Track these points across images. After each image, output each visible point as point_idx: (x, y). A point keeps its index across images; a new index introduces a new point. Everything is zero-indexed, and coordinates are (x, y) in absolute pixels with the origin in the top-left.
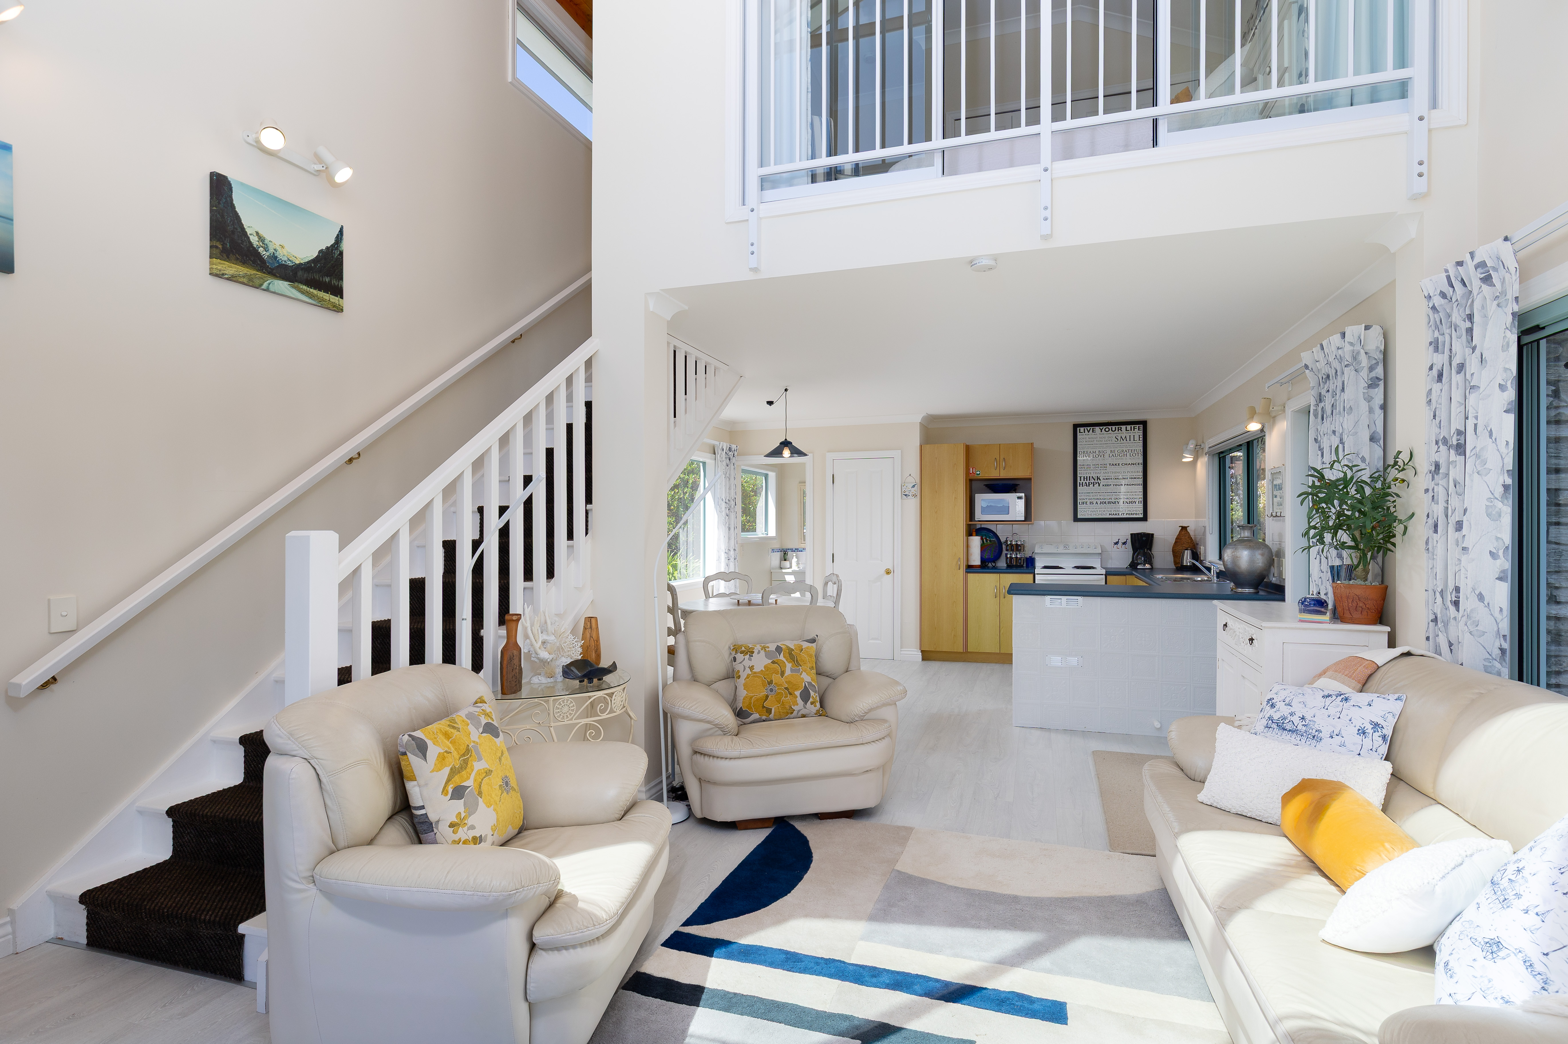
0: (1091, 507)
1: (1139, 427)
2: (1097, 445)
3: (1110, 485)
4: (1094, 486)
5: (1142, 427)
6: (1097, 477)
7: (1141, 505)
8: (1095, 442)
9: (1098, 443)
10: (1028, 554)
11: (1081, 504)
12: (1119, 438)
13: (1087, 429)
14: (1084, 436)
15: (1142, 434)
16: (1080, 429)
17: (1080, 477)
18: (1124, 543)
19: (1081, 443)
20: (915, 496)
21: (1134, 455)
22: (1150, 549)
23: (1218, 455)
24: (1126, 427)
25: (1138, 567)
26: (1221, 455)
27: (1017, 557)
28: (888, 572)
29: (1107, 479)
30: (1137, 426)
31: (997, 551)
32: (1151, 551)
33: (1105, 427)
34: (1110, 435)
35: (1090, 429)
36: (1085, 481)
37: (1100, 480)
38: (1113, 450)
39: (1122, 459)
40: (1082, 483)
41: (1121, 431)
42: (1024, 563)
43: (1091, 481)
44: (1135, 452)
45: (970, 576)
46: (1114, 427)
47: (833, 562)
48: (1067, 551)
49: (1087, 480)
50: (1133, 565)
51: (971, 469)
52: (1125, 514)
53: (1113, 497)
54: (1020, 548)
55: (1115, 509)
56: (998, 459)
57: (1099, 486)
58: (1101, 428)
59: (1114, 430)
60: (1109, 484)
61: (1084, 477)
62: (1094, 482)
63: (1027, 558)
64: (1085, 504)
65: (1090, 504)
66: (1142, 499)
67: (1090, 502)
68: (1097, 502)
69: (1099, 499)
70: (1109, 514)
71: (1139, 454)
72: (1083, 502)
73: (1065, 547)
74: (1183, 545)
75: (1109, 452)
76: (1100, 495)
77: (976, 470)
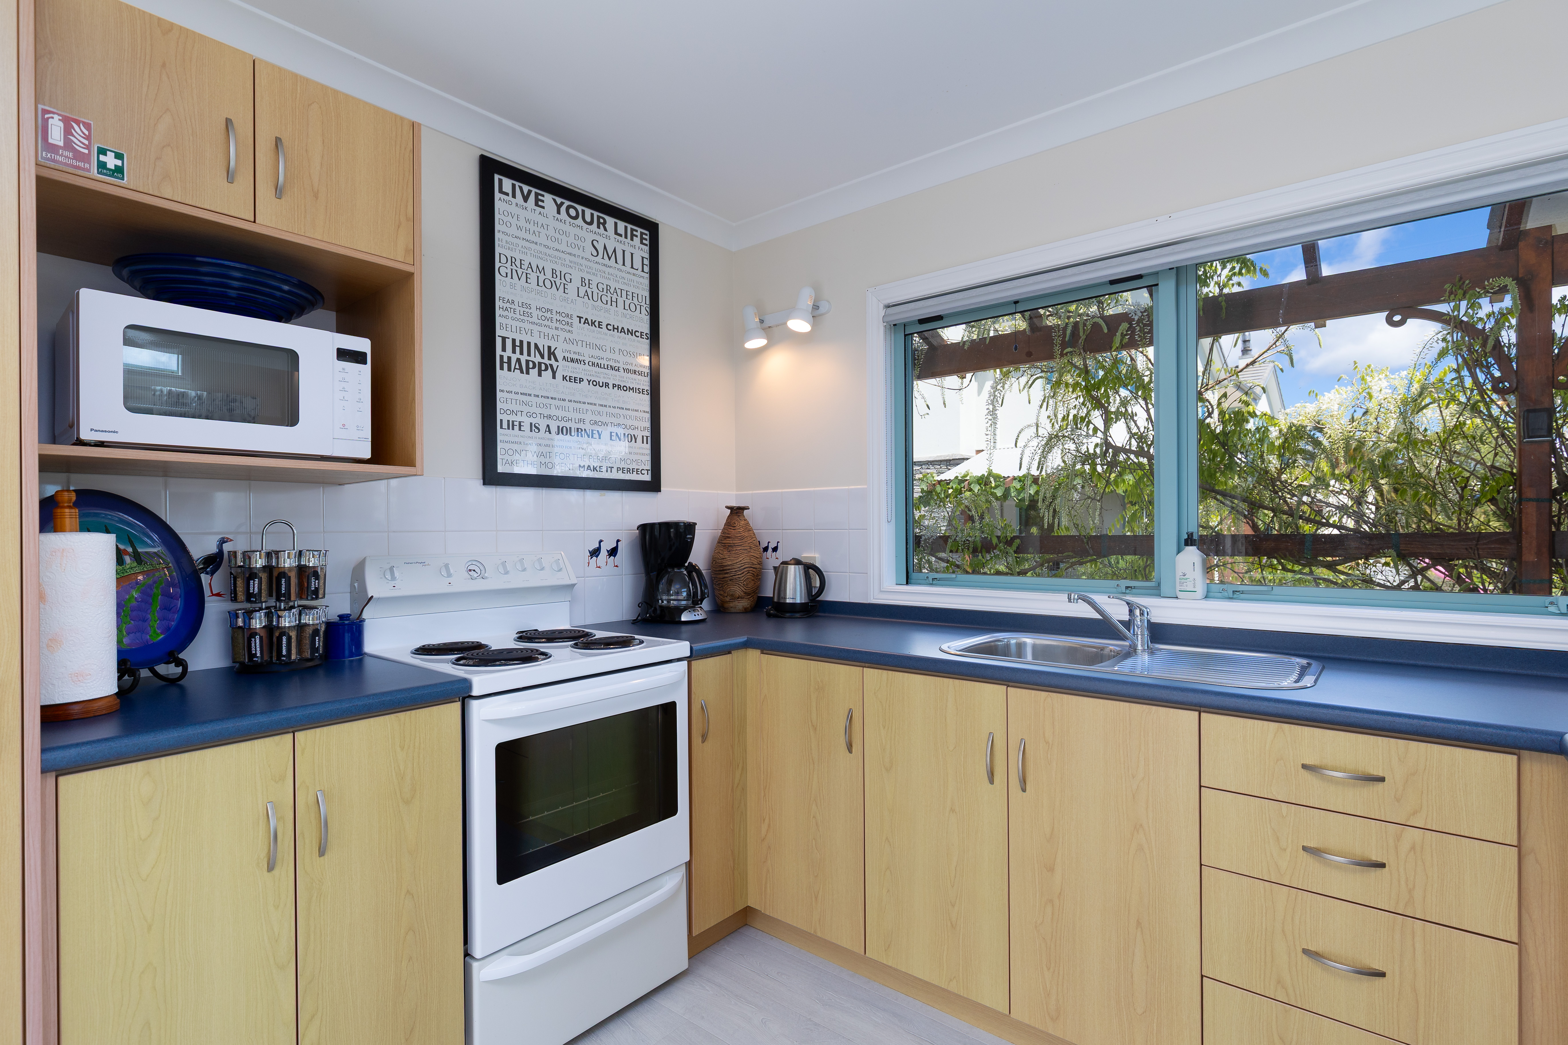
0: (533, 441)
1: (641, 233)
2: (548, 251)
3: (581, 380)
4: (540, 375)
5: (648, 237)
6: (549, 348)
7: (647, 448)
8: (543, 239)
9: (549, 243)
11: (505, 425)
12: (600, 249)
13: (520, 188)
14: (511, 208)
15: (648, 256)
16: (498, 181)
17: (504, 339)
18: (613, 552)
19: (503, 227)
21: (632, 307)
24: (616, 224)
27: (301, 627)
29: (572, 360)
30: (639, 230)
31: (179, 603)
33: (567, 203)
34: (579, 232)
35: (530, 192)
36: (518, 355)
37: (556, 360)
38: (587, 277)
39: (607, 311)
40: (509, 358)
41: (605, 230)
43: (532, 358)
44: (635, 301)
46: (588, 213)
48: (480, 585)
49: (521, 353)
52: (614, 470)
53: (588, 417)
54: (314, 584)
55: (592, 454)
56: (244, 130)
57: (554, 377)
58: (558, 200)
59: (588, 217)
60: (579, 376)
61: (514, 341)
62: (540, 364)
64: (516, 428)
65: (531, 431)
66: (650, 431)
67: (531, 424)
68: (548, 426)
69: (555, 418)
70: (580, 466)
71: (643, 309)
72: (513, 422)
73: (470, 570)
74: (751, 554)
75: (577, 282)
76: (557, 408)
77: (88, 138)
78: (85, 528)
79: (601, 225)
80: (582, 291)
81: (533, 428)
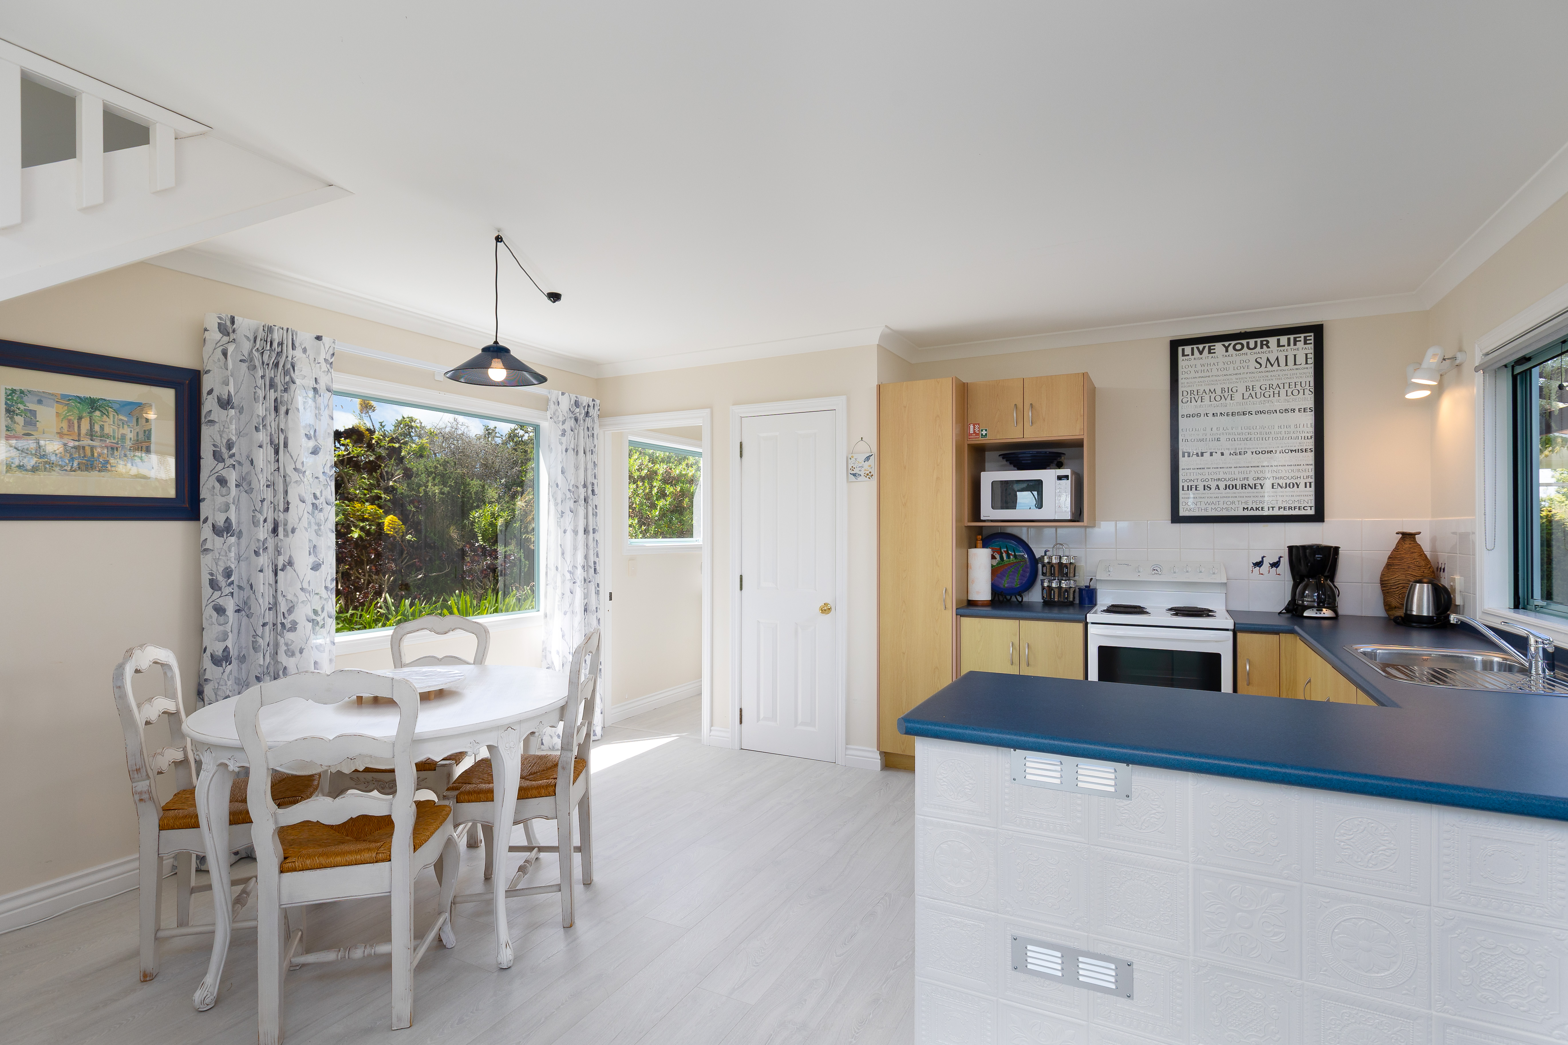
0: (1206, 496)
1: (1305, 337)
2: (1218, 378)
3: (1245, 452)
4: (1211, 455)
5: (1312, 338)
7: (1311, 491)
8: (1215, 372)
9: (1220, 373)
10: (1083, 582)
11: (1186, 488)
12: (1263, 362)
13: (1198, 348)
14: (1193, 362)
15: (1312, 351)
16: (1183, 350)
18: (1275, 565)
19: (1186, 376)
20: (869, 475)
21: (1296, 392)
22: (1332, 576)
23: (1510, 369)
24: (1279, 340)
25: (1305, 614)
26: (1519, 369)
27: (1060, 588)
28: (826, 610)
30: (1302, 336)
31: (1028, 574)
32: (1332, 581)
33: (1234, 343)
34: (1244, 358)
35: (1204, 347)
38: (1251, 384)
39: (1270, 401)
40: (1188, 451)
41: (1268, 347)
42: (1074, 598)
44: (1298, 387)
45: (966, 622)
46: (1252, 342)
47: (741, 589)
48: (1157, 578)
50: (1294, 610)
51: (972, 427)
52: (1276, 509)
53: (1251, 476)
54: (1065, 570)
55: (1255, 499)
56: (1020, 406)
57: (1222, 454)
58: (1227, 344)
59: (1252, 345)
60: (1243, 450)
62: (1211, 449)
63: (1081, 590)
64: (1194, 489)
65: (1204, 490)
66: (1314, 478)
67: (1204, 486)
68: (1217, 485)
69: (1223, 480)
70: (1244, 508)
71: (1307, 392)
72: (1191, 486)
73: (1154, 570)
74: (1409, 572)
75: (1242, 389)
76: (1225, 473)
77: (979, 428)
78: (984, 547)
79: (1264, 346)
80: (1246, 395)
81: (1206, 488)
